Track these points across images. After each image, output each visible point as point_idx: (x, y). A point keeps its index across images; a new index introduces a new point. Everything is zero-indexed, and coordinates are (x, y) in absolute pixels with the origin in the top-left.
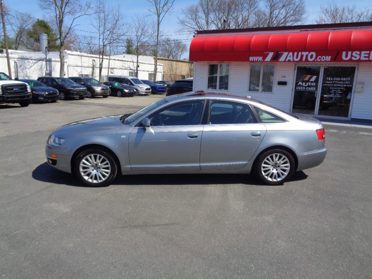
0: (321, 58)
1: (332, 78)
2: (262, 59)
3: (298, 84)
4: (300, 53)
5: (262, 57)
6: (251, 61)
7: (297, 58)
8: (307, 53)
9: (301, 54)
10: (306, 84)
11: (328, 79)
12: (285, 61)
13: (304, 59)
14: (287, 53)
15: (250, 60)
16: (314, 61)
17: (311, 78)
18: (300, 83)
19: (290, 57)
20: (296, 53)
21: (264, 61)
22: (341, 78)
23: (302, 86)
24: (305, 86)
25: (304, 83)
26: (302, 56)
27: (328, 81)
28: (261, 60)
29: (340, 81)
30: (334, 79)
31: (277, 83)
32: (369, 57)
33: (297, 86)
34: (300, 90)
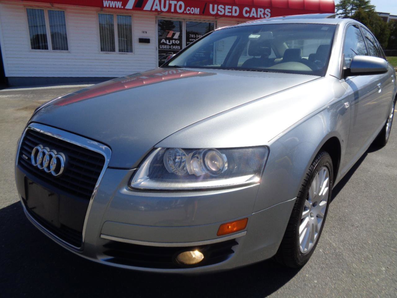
0: (190, 10)
1: (194, 35)
2: (122, 5)
3: (162, 42)
4: (167, 2)
5: (121, 2)
6: (106, 7)
7: (165, 7)
8: (176, 2)
9: (169, 2)
10: (169, 42)
11: (191, 36)
12: (151, 10)
13: (172, 10)
15: (105, 6)
16: (183, 13)
17: (174, 34)
18: (163, 41)
19: (157, 5)
20: (163, 2)
21: (124, 8)
23: (166, 44)
24: (169, 44)
25: (168, 41)
26: (170, 5)
27: (191, 38)
30: (196, 36)
31: (138, 40)
32: (231, 12)
33: (160, 44)
34: (165, 49)
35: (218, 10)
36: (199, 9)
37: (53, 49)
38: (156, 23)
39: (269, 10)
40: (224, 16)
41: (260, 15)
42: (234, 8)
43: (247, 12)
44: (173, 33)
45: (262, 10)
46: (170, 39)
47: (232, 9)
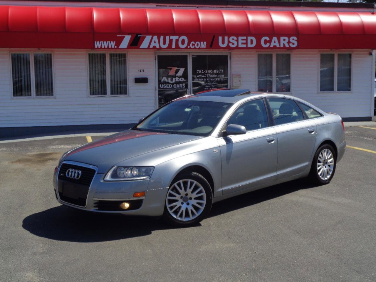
0: (194, 45)
1: (203, 71)
2: (115, 45)
3: (162, 81)
4: (168, 37)
5: (114, 42)
6: (98, 48)
7: (164, 43)
8: (177, 37)
9: (170, 38)
10: (172, 80)
11: (199, 72)
12: (149, 48)
13: (174, 46)
14: (151, 37)
15: (96, 47)
16: (186, 48)
17: (177, 72)
18: (165, 79)
19: (155, 42)
20: (162, 38)
21: (118, 48)
22: (213, 70)
23: (168, 83)
24: (172, 82)
25: (170, 79)
26: (171, 41)
27: (199, 74)
28: (113, 47)
29: (213, 74)
30: (206, 71)
31: (134, 81)
32: (246, 43)
33: (160, 82)
34: (166, 88)
35: (229, 42)
36: (205, 43)
37: (36, 96)
38: (155, 60)
39: (295, 38)
40: (237, 48)
41: (284, 44)
42: (249, 38)
43: (266, 42)
44: (176, 69)
45: (287, 38)
46: (172, 77)
47: (246, 40)
